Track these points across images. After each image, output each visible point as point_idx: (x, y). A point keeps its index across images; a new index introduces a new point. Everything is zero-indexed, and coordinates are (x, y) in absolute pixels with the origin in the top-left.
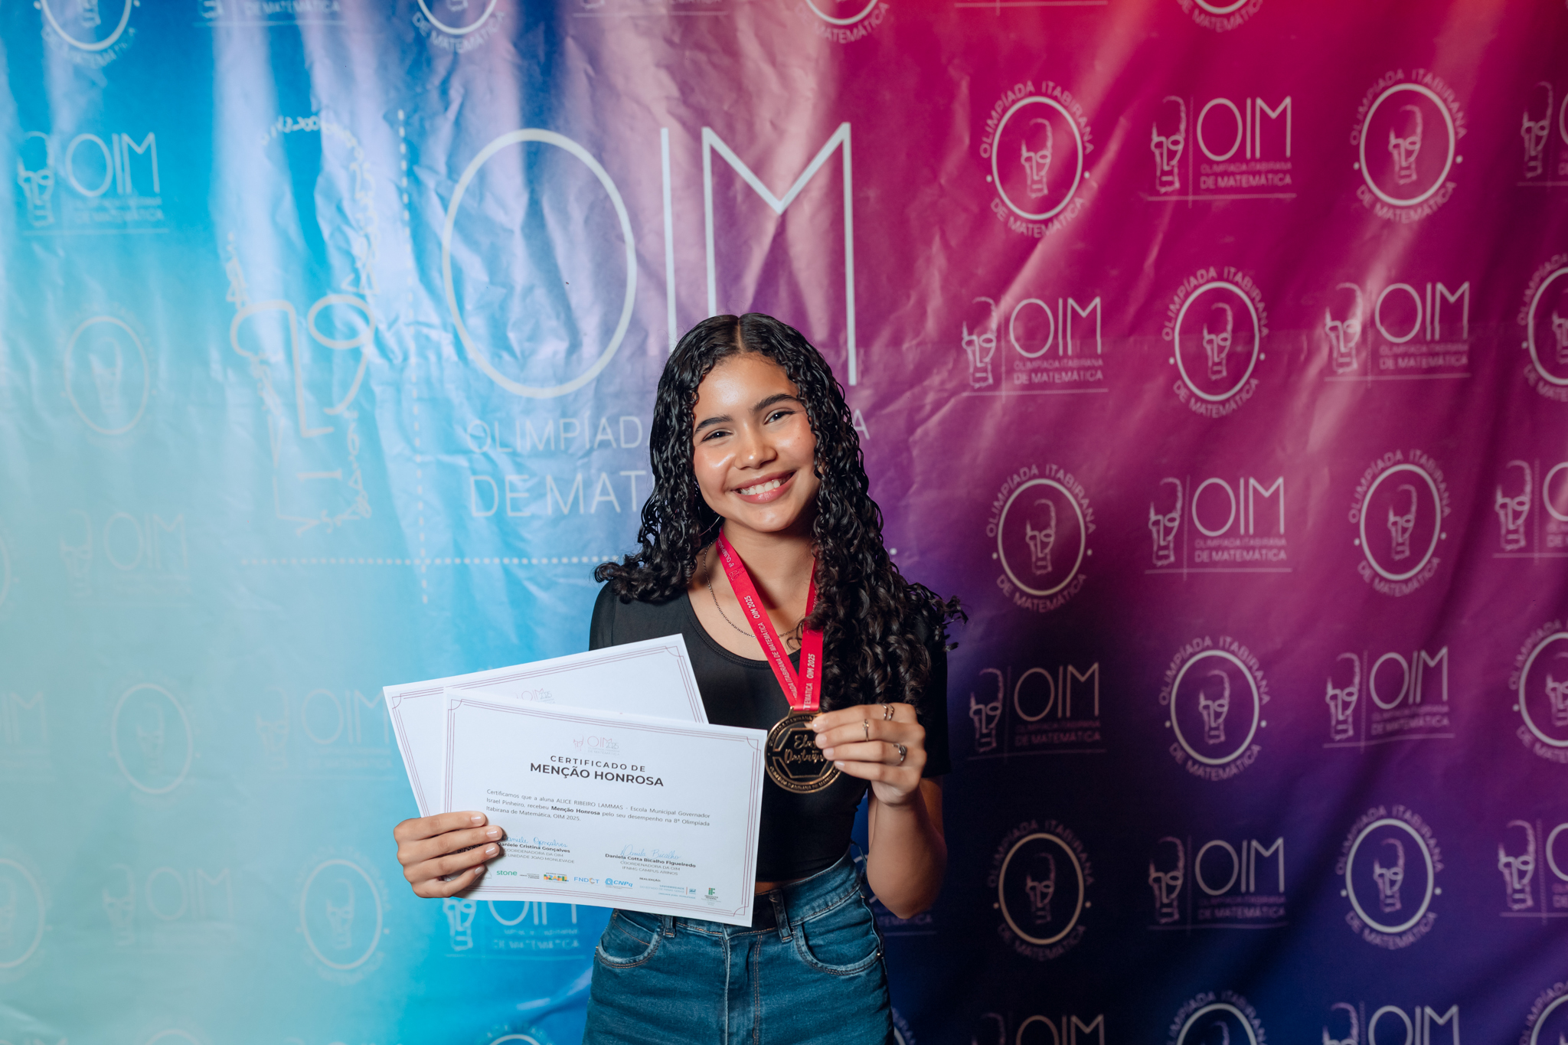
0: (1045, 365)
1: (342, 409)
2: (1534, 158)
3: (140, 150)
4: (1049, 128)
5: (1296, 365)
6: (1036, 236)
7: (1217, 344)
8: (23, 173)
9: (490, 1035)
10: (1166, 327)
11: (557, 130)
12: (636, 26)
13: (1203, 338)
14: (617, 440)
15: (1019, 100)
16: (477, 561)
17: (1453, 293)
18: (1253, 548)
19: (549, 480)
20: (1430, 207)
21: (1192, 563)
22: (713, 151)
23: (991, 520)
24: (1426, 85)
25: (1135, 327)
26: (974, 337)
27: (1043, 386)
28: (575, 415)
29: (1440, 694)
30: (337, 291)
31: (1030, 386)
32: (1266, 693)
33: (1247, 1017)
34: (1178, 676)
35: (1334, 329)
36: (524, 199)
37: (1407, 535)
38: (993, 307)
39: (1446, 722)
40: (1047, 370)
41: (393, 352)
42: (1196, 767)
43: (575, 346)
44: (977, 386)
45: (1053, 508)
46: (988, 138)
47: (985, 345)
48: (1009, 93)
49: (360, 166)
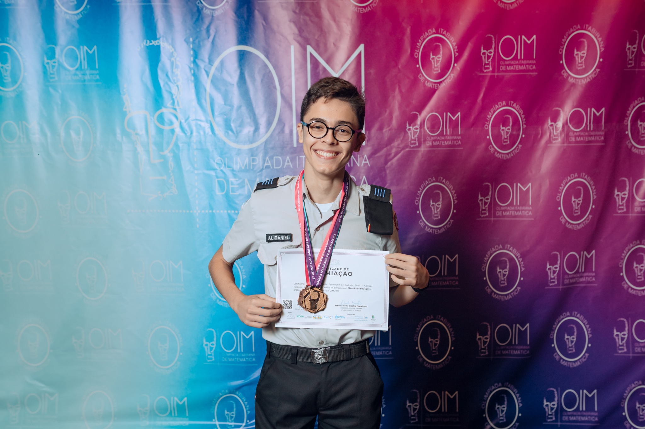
0: (439, 138)
1: (167, 153)
2: (631, 60)
3: (91, 52)
4: (441, 47)
5: (537, 140)
6: (436, 88)
7: (506, 131)
8: (46, 61)
9: (220, 394)
10: (486, 124)
11: (251, 46)
12: (282, 6)
13: (500, 128)
14: (273, 165)
15: (430, 35)
16: (218, 211)
17: (598, 112)
18: (519, 210)
19: (246, 180)
20: (590, 78)
21: (495, 216)
22: (311, 54)
23: (417, 198)
24: (589, 31)
25: (473, 124)
26: (411, 127)
27: (438, 146)
28: (256, 156)
29: (592, 269)
30: (166, 107)
31: (433, 146)
32: (523, 267)
33: (514, 393)
34: (489, 259)
35: (551, 125)
36: (238, 72)
37: (579, 206)
38: (419, 116)
39: (594, 279)
41: (187, 131)
42: (496, 295)
43: (257, 129)
44: (412, 146)
45: (441, 194)
46: (417, 50)
47: (415, 130)
48: (426, 33)
49: (175, 59)
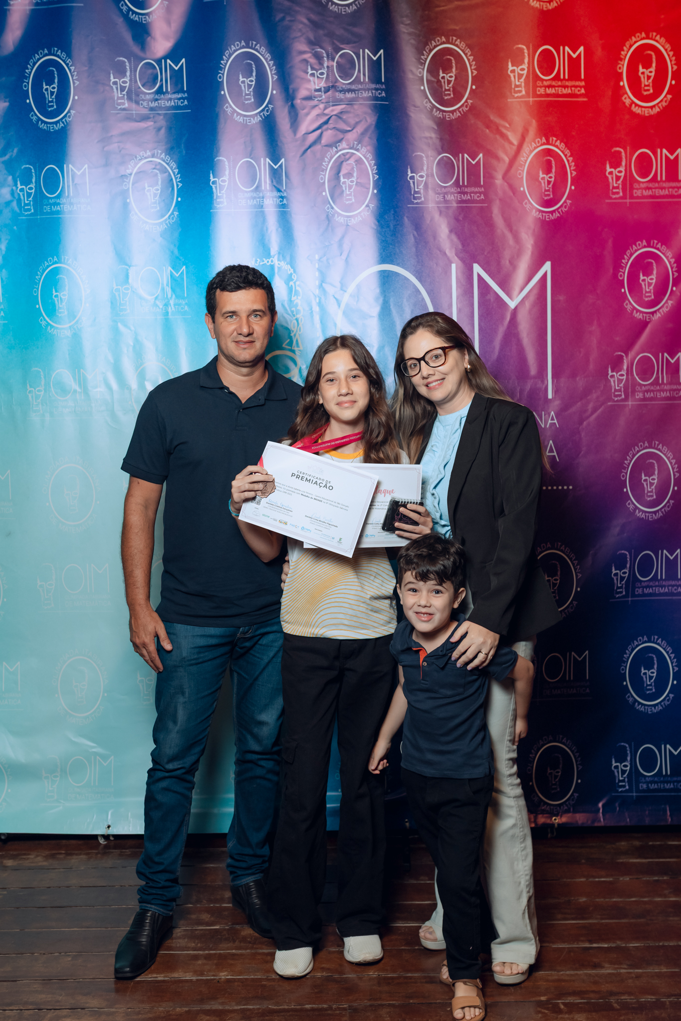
0: (652, 388)
3: (177, 275)
4: (654, 264)
6: (648, 320)
8: (116, 287)
11: (398, 265)
12: (441, 213)
15: (639, 250)
22: (479, 275)
23: (623, 471)
26: (614, 374)
27: (651, 399)
30: (280, 348)
31: (644, 399)
36: (381, 300)
38: (625, 358)
40: (653, 391)
44: (616, 399)
45: (656, 465)
46: (622, 269)
47: (620, 378)
48: (634, 246)
49: (295, 283)
